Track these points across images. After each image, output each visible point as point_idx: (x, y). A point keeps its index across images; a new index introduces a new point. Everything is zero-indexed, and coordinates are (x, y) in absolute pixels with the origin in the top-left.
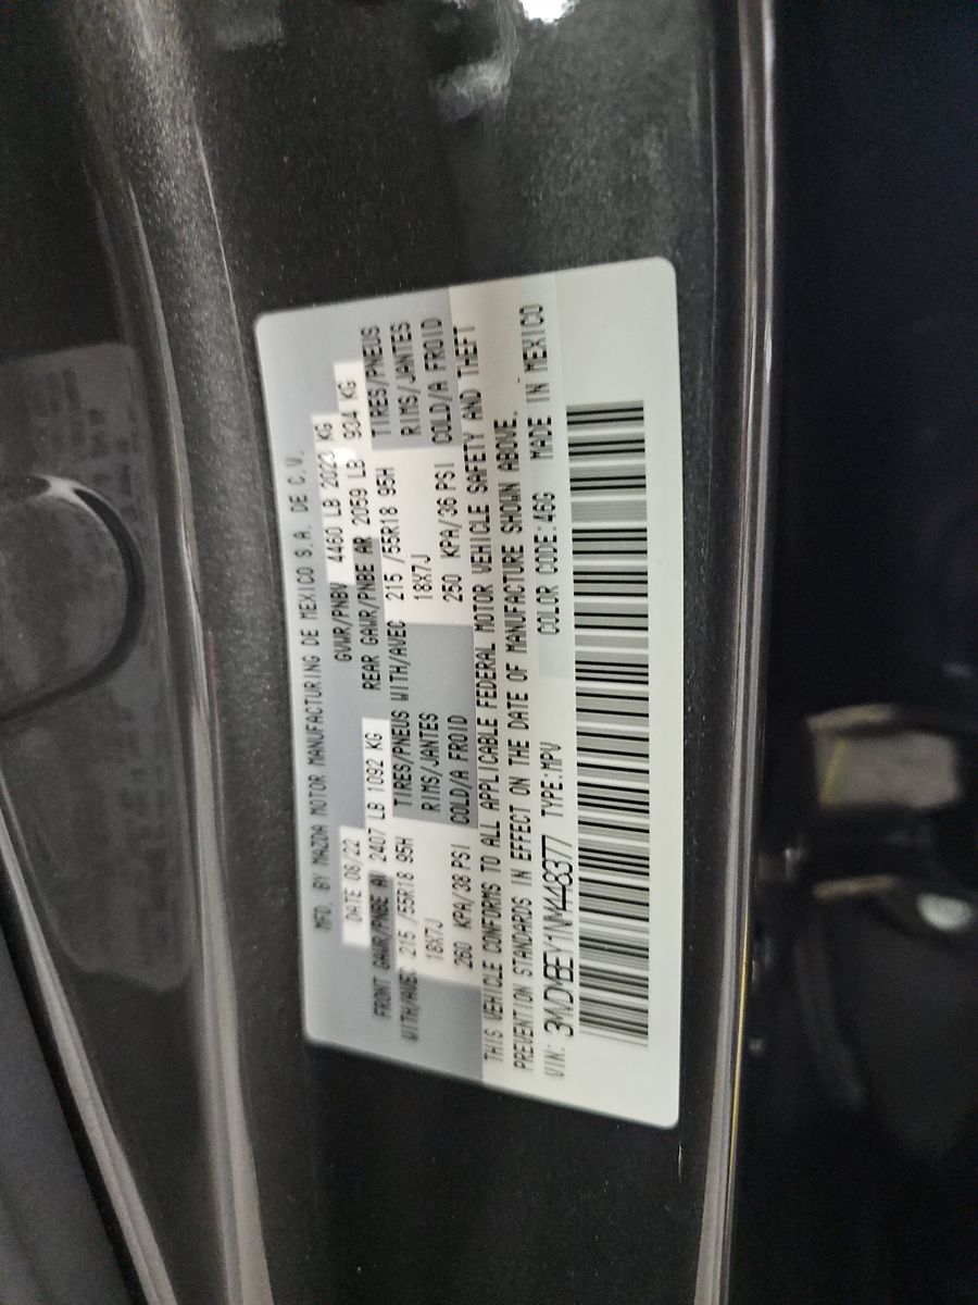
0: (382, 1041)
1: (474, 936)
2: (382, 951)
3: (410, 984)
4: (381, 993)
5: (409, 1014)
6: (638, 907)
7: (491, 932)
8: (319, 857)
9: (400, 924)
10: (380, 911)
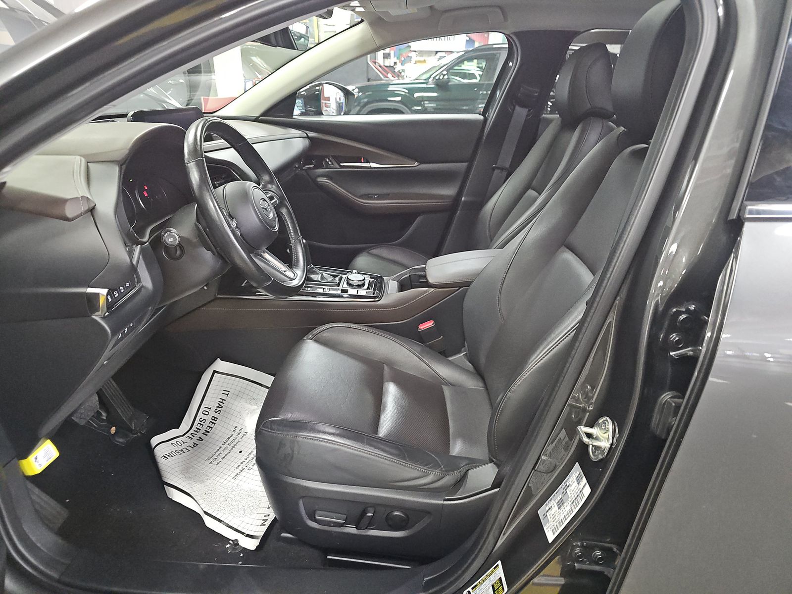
0: (541, 517)
1: (552, 517)
2: (547, 512)
3: (547, 516)
4: (545, 514)
5: (544, 518)
6: (561, 526)
7: (553, 518)
8: (550, 500)
9: (550, 511)
10: (550, 509)
